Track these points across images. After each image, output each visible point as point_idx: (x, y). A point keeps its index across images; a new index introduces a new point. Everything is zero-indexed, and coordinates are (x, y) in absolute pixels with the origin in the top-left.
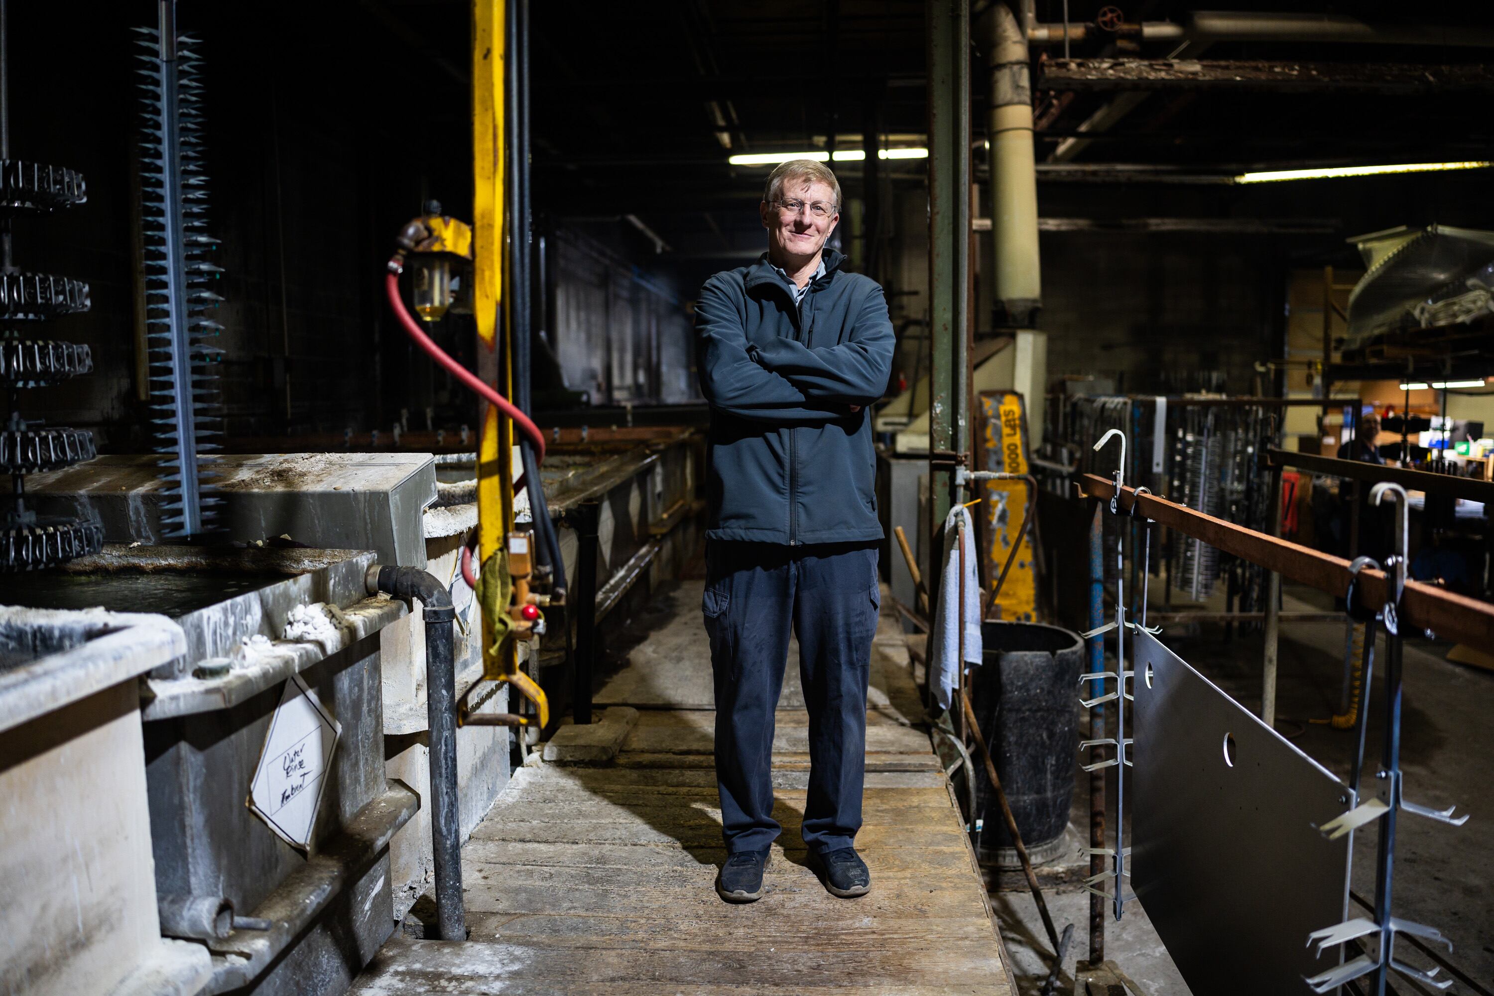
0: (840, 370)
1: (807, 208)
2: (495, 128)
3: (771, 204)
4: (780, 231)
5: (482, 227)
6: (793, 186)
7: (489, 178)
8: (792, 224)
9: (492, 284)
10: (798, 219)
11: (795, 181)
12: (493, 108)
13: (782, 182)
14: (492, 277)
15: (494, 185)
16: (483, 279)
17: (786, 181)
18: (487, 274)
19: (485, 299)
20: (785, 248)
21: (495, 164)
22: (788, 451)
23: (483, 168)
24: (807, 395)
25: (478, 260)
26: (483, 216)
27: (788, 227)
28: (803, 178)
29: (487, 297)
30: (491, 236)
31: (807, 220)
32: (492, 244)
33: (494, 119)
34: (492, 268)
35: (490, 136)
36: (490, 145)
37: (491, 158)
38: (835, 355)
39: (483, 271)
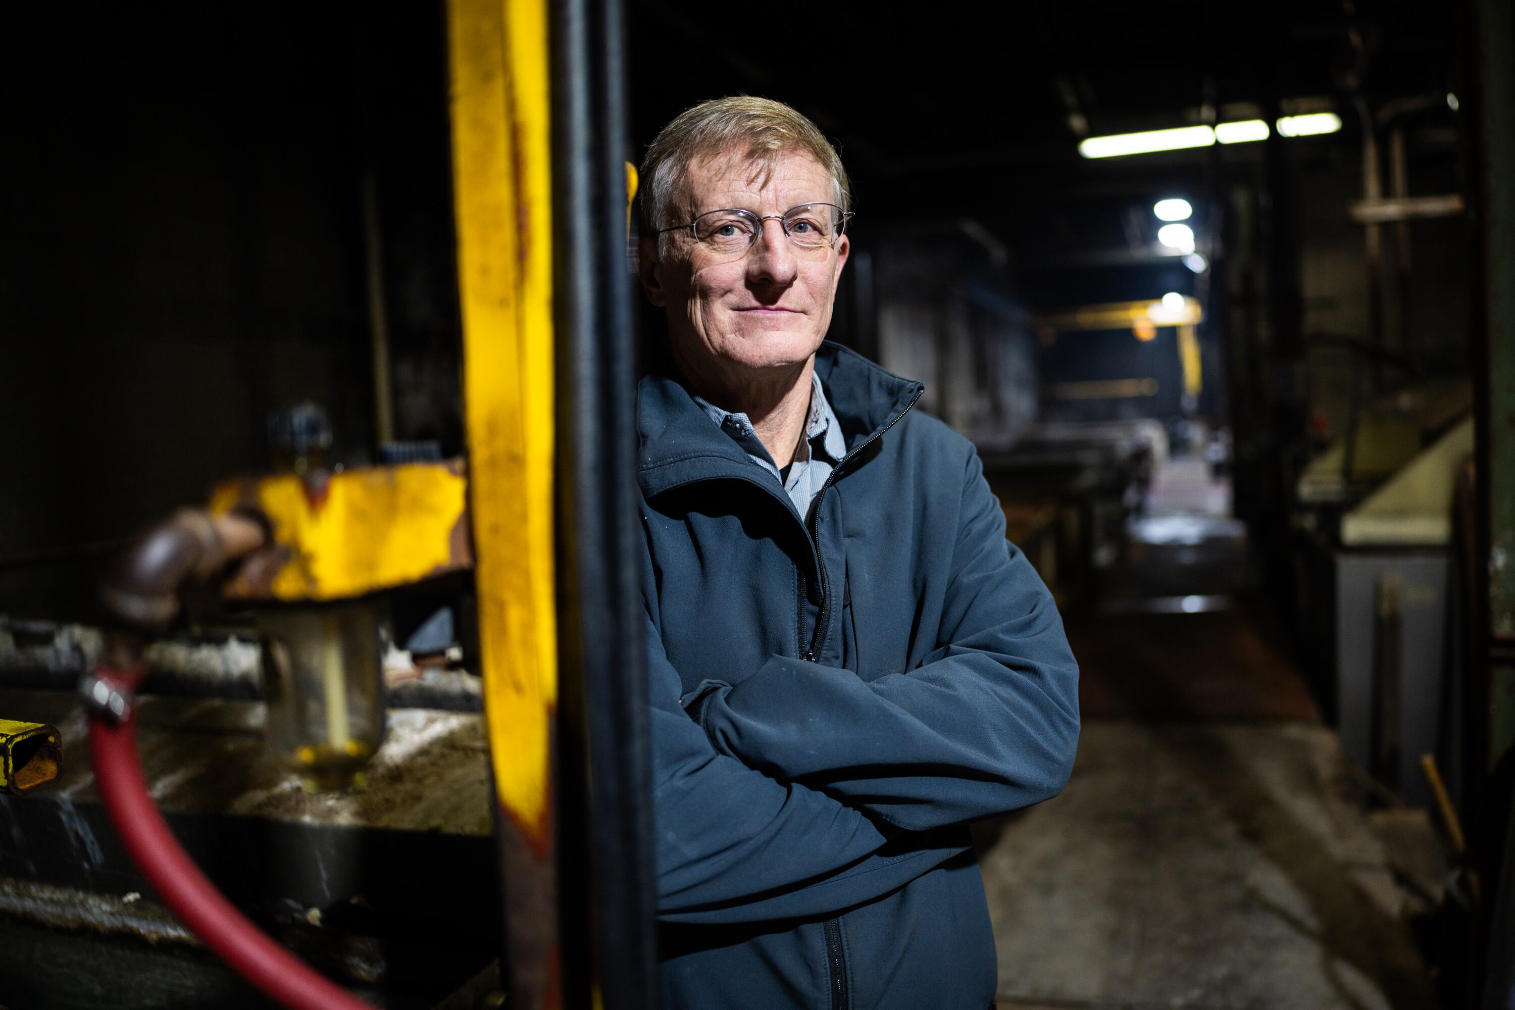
0: (990, 750)
1: (775, 232)
2: (516, 134)
3: (663, 236)
4: (706, 310)
5: (493, 463)
6: (720, 174)
7: (503, 303)
8: (740, 285)
9: (529, 646)
10: (755, 268)
11: (721, 160)
12: (506, 67)
13: (684, 169)
14: (529, 626)
15: (520, 323)
16: (503, 630)
17: (694, 164)
18: (514, 615)
19: (512, 697)
20: (725, 356)
21: (522, 254)
22: (826, 980)
23: (485, 271)
24: (883, 825)
25: (485, 571)
26: (493, 429)
27: (732, 298)
28: (744, 148)
29: (518, 688)
30: (519, 493)
31: (781, 267)
32: (523, 518)
33: (512, 106)
34: (527, 599)
35: (502, 164)
36: (503, 191)
37: (507, 235)
38: (955, 701)
39: (501, 606)
